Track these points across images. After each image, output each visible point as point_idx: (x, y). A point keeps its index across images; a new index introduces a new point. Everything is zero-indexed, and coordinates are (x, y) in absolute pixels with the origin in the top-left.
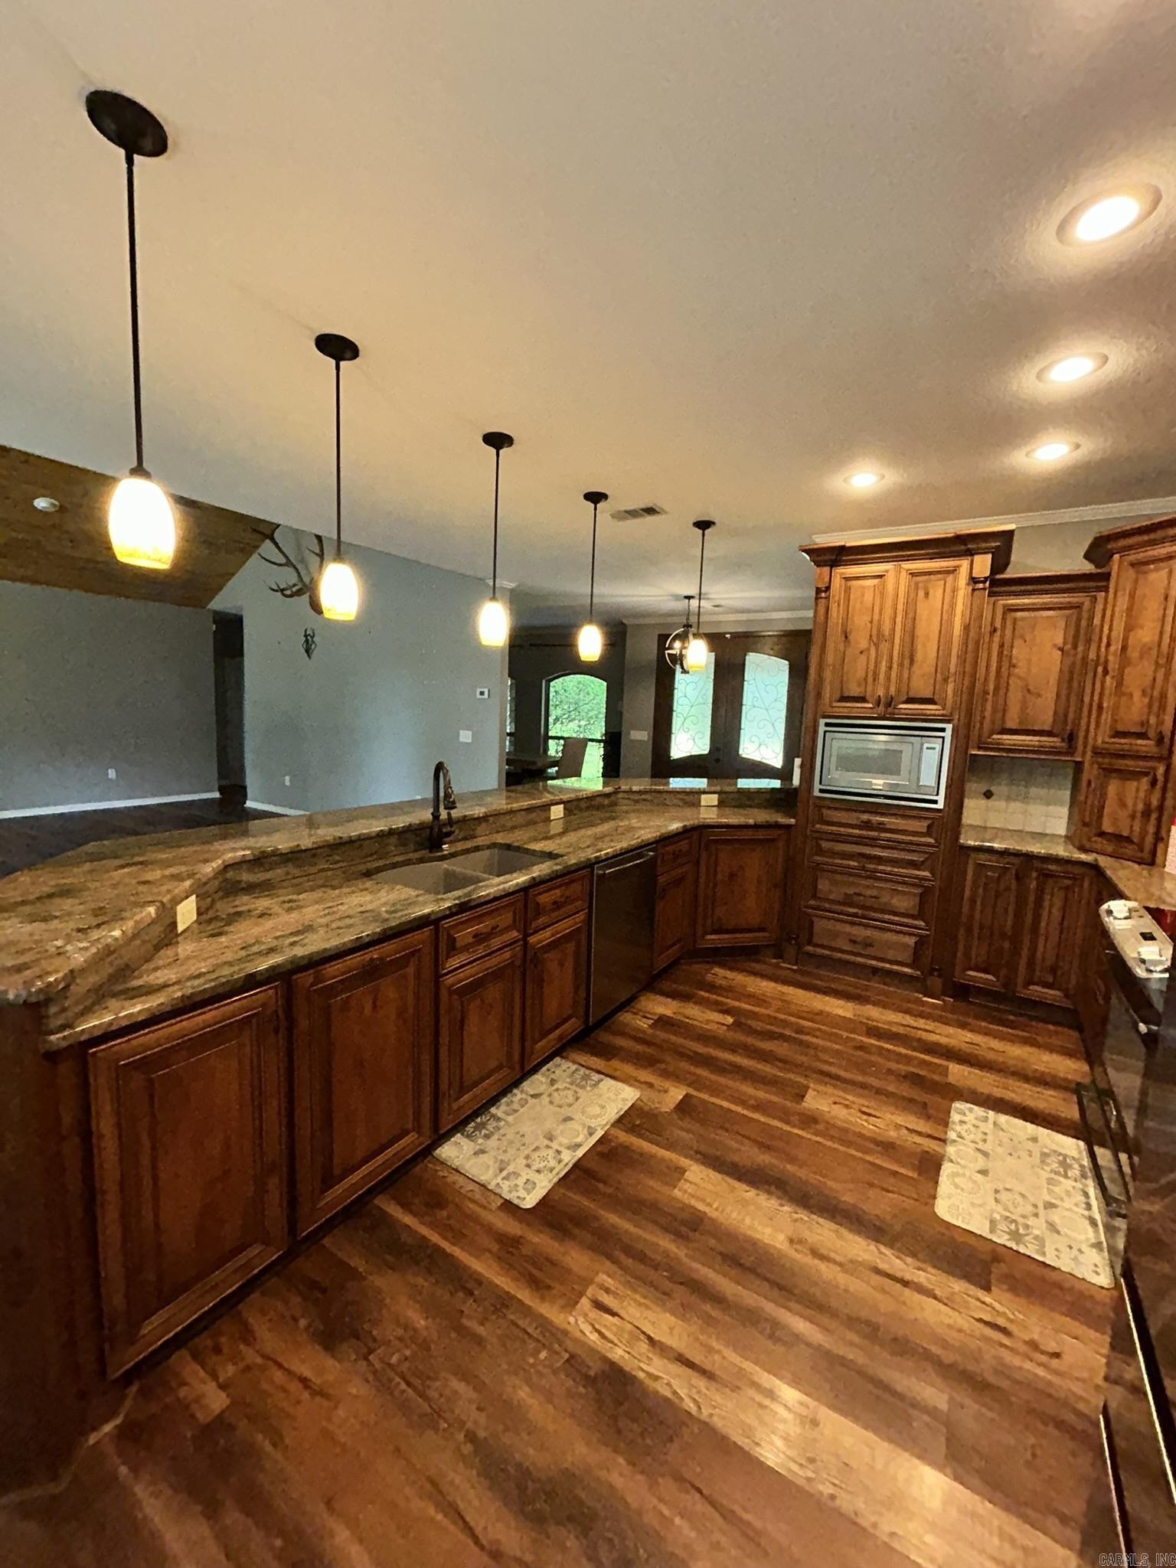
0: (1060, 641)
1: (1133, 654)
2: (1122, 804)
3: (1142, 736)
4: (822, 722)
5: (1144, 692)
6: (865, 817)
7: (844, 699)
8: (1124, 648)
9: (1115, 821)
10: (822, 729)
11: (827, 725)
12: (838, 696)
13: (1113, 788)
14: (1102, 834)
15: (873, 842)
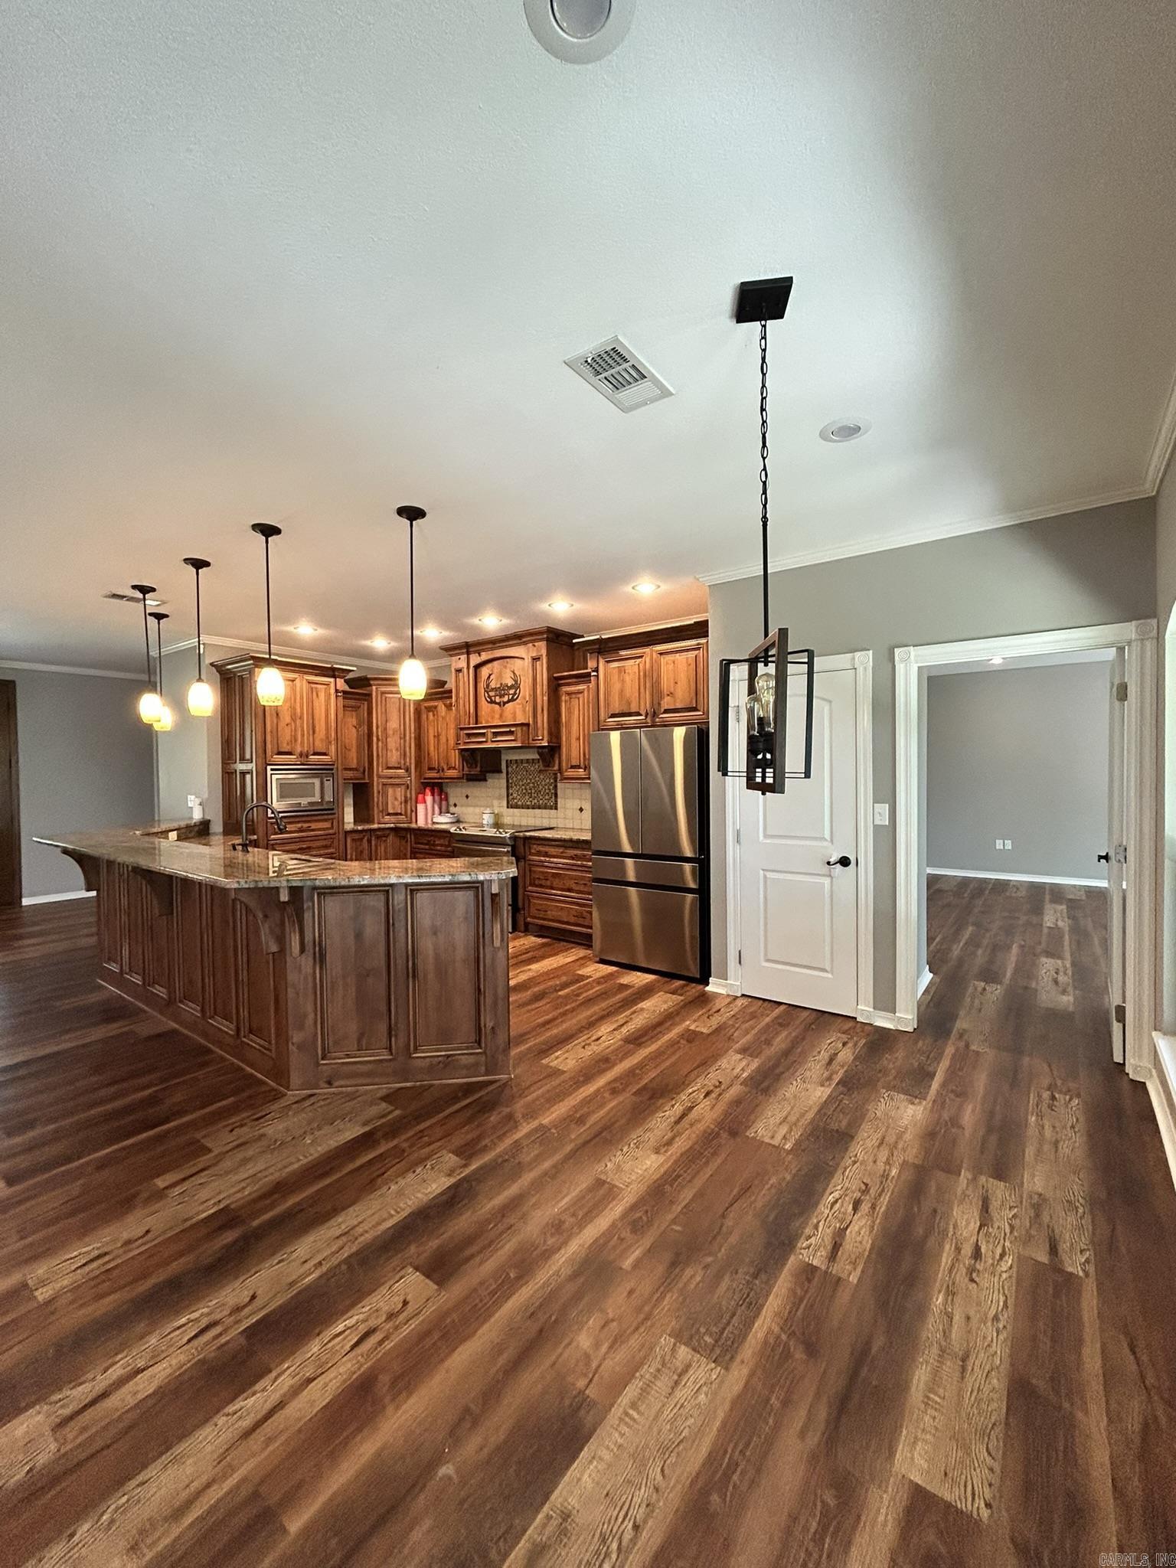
0: (355, 723)
1: (390, 732)
2: (396, 799)
3: (400, 768)
4: (269, 768)
5: (397, 749)
6: (299, 825)
7: (280, 753)
8: (385, 729)
9: (394, 808)
10: (269, 772)
11: (272, 770)
12: (276, 752)
13: (390, 791)
14: (389, 814)
15: (301, 840)
